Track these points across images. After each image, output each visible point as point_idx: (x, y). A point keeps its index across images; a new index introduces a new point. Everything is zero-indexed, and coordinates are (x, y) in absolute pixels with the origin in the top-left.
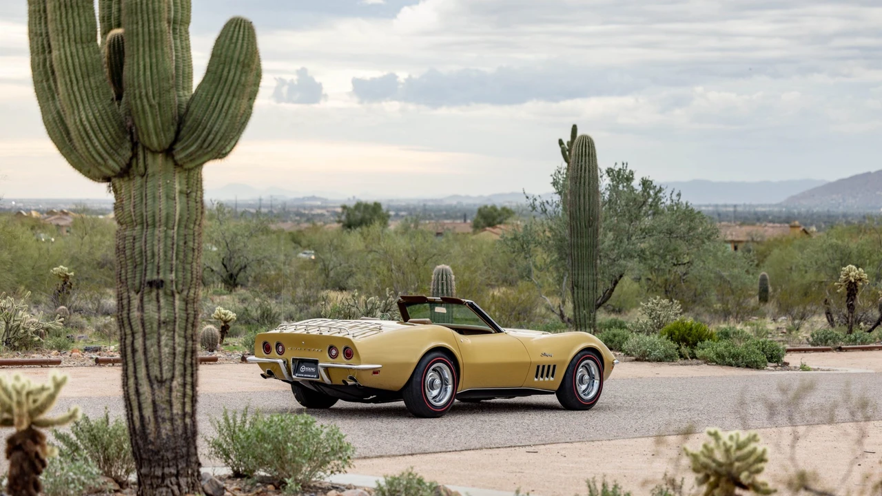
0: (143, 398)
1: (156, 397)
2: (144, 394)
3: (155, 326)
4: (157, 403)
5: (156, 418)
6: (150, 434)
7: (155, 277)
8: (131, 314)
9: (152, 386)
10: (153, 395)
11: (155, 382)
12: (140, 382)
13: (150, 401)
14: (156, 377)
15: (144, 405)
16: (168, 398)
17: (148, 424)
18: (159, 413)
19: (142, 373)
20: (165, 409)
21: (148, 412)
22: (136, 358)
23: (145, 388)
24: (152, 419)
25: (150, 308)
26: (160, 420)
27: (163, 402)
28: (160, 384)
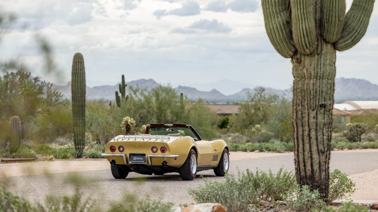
0: (314, 160)
1: (321, 160)
2: (314, 158)
3: (322, 126)
4: (321, 162)
5: (320, 170)
6: (316, 177)
7: (323, 103)
8: (310, 121)
9: (319, 155)
10: (320, 159)
11: (320, 152)
12: (313, 153)
13: (318, 162)
14: (321, 150)
15: (314, 164)
16: (325, 160)
17: (316, 173)
18: (321, 167)
19: (314, 148)
20: (323, 165)
21: (316, 167)
22: (311, 142)
23: (315, 156)
24: (318, 170)
25: (320, 117)
26: (321, 171)
27: (323, 162)
28: (322, 154)
